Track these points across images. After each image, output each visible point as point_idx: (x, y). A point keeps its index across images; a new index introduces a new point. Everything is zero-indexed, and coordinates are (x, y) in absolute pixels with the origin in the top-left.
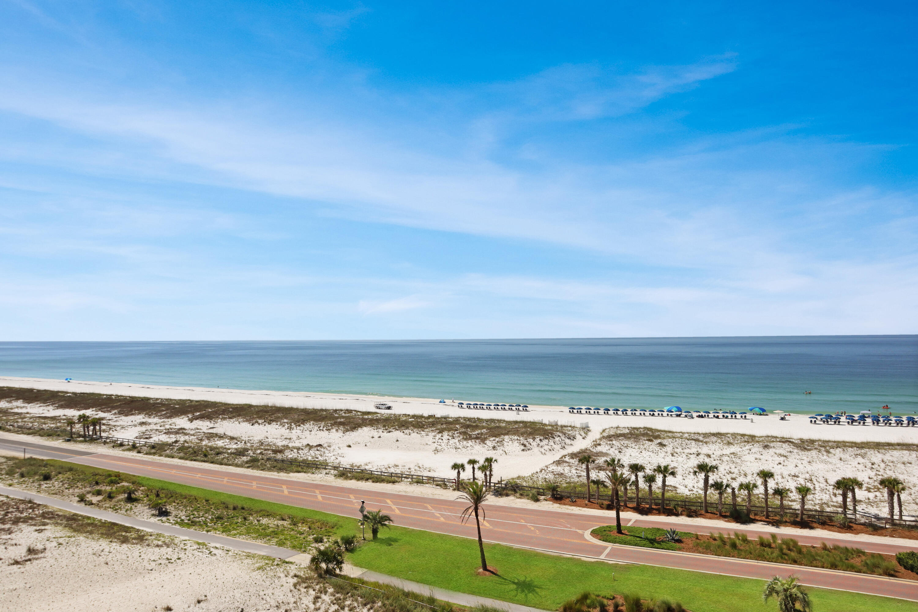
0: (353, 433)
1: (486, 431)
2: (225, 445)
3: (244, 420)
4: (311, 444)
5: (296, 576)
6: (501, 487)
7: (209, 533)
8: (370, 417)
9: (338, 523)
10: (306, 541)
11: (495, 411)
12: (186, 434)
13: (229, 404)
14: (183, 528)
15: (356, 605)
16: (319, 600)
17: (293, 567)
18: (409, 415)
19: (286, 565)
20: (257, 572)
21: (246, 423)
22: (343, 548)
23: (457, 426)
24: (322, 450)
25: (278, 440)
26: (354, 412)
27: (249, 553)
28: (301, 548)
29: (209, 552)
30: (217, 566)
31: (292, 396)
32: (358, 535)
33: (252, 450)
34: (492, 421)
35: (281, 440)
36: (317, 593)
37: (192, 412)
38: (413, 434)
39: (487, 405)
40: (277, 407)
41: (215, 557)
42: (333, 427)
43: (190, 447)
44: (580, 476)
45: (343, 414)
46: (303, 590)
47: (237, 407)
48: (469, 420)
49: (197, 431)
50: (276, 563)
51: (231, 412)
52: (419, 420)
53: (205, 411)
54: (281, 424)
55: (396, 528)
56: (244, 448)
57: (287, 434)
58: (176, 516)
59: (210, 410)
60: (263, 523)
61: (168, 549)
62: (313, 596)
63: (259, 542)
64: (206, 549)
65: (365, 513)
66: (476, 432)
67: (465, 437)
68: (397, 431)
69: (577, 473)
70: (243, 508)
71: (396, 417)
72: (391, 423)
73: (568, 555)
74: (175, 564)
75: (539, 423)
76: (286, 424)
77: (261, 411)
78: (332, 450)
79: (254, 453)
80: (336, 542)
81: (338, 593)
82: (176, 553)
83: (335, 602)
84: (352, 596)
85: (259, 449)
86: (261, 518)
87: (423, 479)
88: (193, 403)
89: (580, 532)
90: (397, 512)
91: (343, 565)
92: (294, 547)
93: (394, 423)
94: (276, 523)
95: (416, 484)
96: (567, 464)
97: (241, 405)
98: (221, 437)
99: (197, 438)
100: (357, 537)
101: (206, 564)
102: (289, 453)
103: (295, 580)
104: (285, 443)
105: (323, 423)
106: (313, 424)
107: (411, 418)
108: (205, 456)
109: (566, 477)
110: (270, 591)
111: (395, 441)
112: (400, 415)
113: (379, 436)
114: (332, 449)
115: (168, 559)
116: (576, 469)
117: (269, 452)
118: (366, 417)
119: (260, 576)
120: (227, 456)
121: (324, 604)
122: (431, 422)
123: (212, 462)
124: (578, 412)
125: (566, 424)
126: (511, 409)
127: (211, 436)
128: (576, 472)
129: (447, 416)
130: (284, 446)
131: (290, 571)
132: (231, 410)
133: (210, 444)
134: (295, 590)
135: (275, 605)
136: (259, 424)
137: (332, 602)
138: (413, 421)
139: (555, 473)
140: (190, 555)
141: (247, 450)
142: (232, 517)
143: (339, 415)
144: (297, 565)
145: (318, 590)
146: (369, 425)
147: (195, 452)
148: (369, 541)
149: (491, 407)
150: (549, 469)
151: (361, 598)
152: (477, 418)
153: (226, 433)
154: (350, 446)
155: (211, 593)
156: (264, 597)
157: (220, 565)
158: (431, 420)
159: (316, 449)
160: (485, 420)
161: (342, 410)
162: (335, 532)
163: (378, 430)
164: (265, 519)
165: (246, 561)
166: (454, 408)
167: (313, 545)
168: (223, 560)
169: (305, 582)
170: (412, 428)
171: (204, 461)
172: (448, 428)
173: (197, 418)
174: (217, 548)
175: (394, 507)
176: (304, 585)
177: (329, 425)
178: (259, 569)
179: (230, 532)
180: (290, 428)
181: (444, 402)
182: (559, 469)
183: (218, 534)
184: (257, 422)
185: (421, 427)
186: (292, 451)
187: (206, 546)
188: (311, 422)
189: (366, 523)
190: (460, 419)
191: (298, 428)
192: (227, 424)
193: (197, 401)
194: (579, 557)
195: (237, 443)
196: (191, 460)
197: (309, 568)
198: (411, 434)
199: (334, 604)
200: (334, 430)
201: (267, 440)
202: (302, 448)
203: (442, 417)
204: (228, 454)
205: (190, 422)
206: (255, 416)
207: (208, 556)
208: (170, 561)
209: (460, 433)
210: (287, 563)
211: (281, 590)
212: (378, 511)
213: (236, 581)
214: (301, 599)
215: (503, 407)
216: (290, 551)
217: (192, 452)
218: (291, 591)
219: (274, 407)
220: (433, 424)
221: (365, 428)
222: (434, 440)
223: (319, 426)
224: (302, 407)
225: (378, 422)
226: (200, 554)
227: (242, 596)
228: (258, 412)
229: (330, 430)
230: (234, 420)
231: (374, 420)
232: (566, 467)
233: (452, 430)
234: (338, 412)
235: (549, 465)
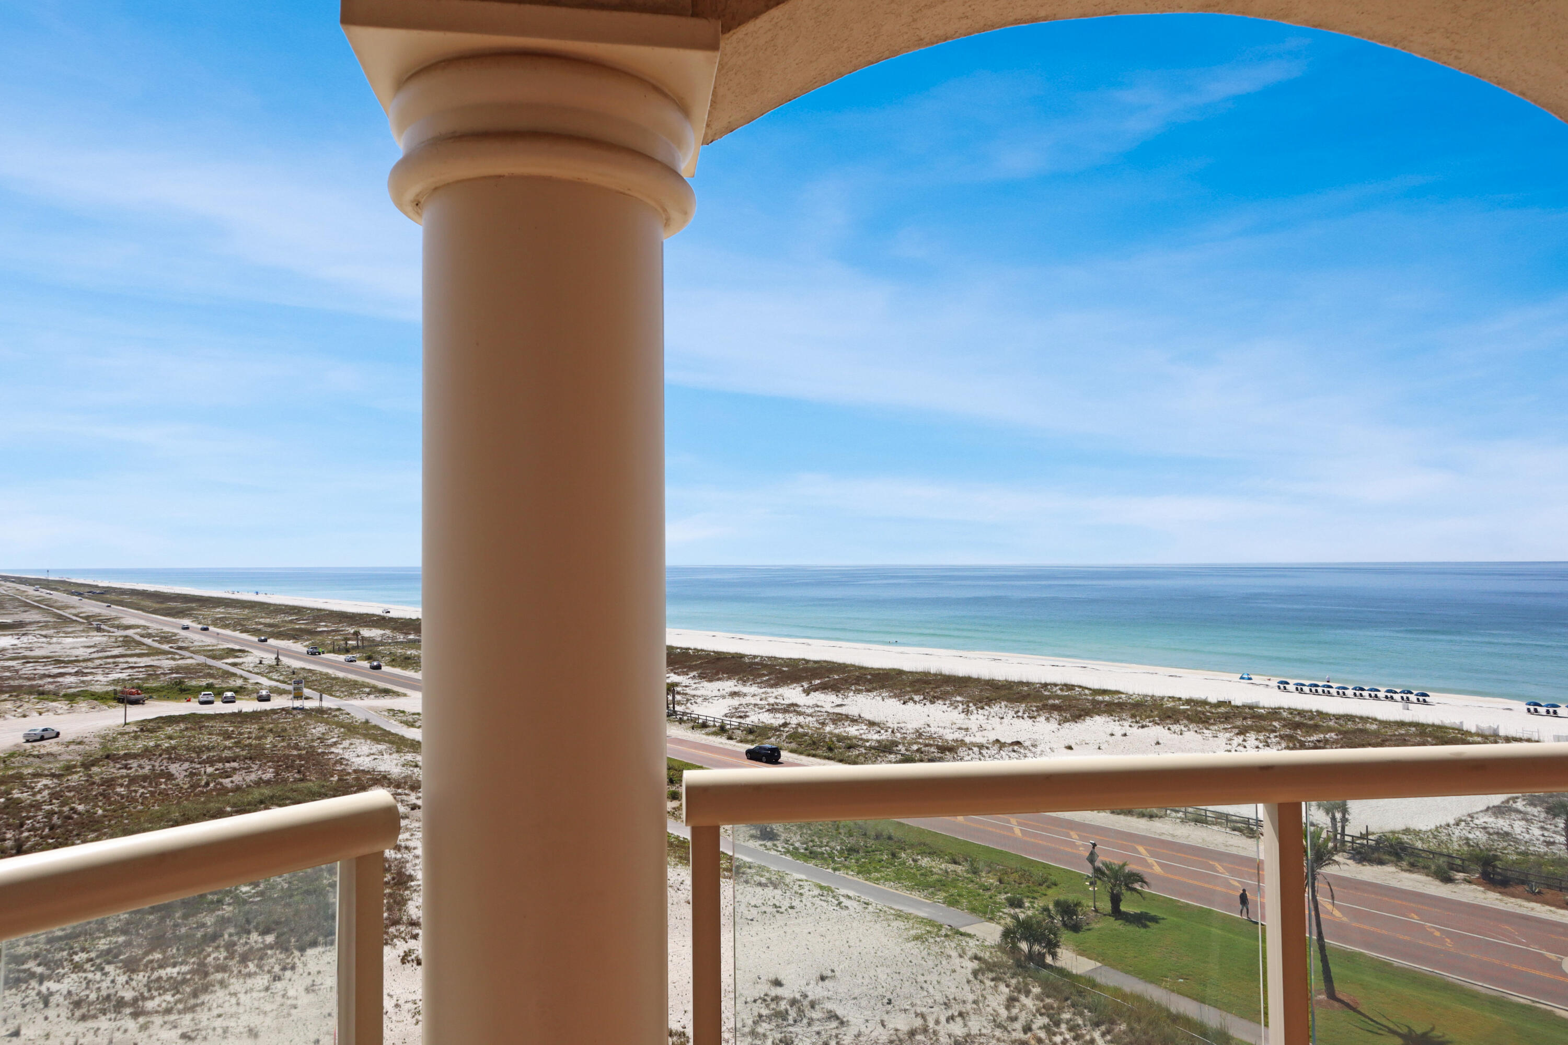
0: (1076, 725)
1: (1335, 737)
2: (861, 734)
3: (891, 694)
4: (1003, 740)
5: (976, 957)
6: (1370, 847)
7: (837, 873)
8: (1107, 698)
9: (1050, 877)
10: (995, 903)
11: (1356, 700)
12: (799, 714)
13: (866, 669)
14: (798, 861)
15: (1080, 1022)
16: (1017, 1004)
17: (972, 943)
18: (1180, 699)
19: (961, 938)
20: (913, 943)
21: (894, 700)
22: (1058, 921)
23: (1276, 724)
24: (1022, 751)
25: (947, 731)
26: (1077, 689)
27: (901, 911)
28: (987, 913)
29: (837, 902)
30: (849, 925)
31: (970, 658)
32: (1084, 902)
33: (904, 744)
34: (1350, 718)
35: (952, 731)
36: (1013, 992)
37: (809, 679)
38: (1188, 733)
39: (1339, 688)
40: (945, 676)
41: (847, 912)
42: (1041, 712)
43: (806, 734)
44: (1553, 843)
45: (1059, 692)
46: (989, 983)
47: (880, 674)
48: (1299, 714)
49: (817, 709)
50: (943, 932)
51: (870, 681)
52: (1199, 709)
53: (828, 677)
54: (951, 704)
55: (1154, 898)
56: (892, 741)
57: (961, 722)
58: (787, 841)
59: (836, 677)
60: (923, 864)
61: (776, 891)
62: (1006, 996)
63: (915, 895)
64: (834, 897)
65: (1098, 864)
66: (1315, 738)
67: (1291, 745)
68: (1158, 727)
69: (1543, 835)
70: (890, 838)
71: (1155, 700)
72: (1145, 711)
73: (1523, 999)
74: (786, 916)
75: (1453, 729)
76: (960, 705)
77: (918, 681)
78: (1039, 753)
79: (907, 750)
80: (1046, 909)
81: (1048, 997)
82: (787, 899)
83: (1043, 1011)
84: (1073, 1005)
85: (915, 743)
86: (919, 857)
87: (1206, 816)
88: (810, 665)
89: (1552, 956)
90: (1157, 869)
91: (1058, 950)
92: (973, 910)
93: (1152, 711)
94: (943, 866)
95: (1193, 824)
96: (1519, 816)
97: (885, 669)
98: (854, 721)
99: (817, 721)
100: (1083, 906)
101: (834, 921)
102: (966, 753)
103: (975, 965)
104: (958, 735)
105: (1024, 705)
106: (1006, 707)
107: (1183, 705)
108: (830, 749)
109: (1516, 841)
110: (934, 978)
111: (1153, 744)
112: (1163, 698)
113: (1123, 732)
114: (1038, 750)
115: (775, 906)
116: (1542, 828)
117: (932, 749)
118: (1100, 698)
119: (917, 950)
120: (864, 751)
121: (1024, 1013)
122: (1222, 713)
123: (841, 761)
124: (1548, 712)
125: (1519, 735)
126: (1392, 697)
127: (838, 719)
128: (1541, 833)
129: (1254, 705)
130: (957, 741)
131: (967, 948)
132: (869, 677)
133: (837, 731)
134: (975, 982)
135: (941, 1002)
136: (915, 702)
137: (1038, 1010)
138: (1187, 709)
139: (1491, 831)
140: (809, 905)
141: (896, 744)
142: (873, 851)
143: (1052, 692)
144: (978, 940)
145: (1014, 986)
146: (1105, 712)
147: (814, 743)
148: (1105, 915)
149: (1346, 692)
150: (1476, 821)
151: (1089, 1012)
152: (1317, 711)
153: (862, 715)
154: (1070, 748)
155: (841, 967)
156: (925, 985)
157: (854, 925)
158: (1222, 710)
159: (1011, 748)
160: (1334, 715)
161: (1056, 685)
162: (1044, 892)
163: (1121, 723)
164: (926, 859)
165: (895, 924)
166: (1269, 690)
167: (1005, 910)
168: (859, 918)
169: (992, 971)
170: (1185, 722)
171: (829, 758)
172: (1256, 726)
173: (816, 689)
174: (849, 897)
175: (1151, 860)
176: (991, 975)
177: (1034, 709)
178: (917, 938)
179: (870, 874)
180: (967, 712)
181: (1250, 679)
182: (1502, 824)
183: (851, 876)
184: (912, 699)
185: (1203, 722)
186: (969, 749)
187: (833, 892)
188: (1003, 703)
189: (1099, 882)
190: (1282, 711)
191: (980, 711)
192: (864, 699)
193: (815, 662)
194: (1549, 1008)
195: (879, 732)
196: (809, 755)
197: (999, 947)
198: (1184, 733)
199: (1041, 1015)
200: (1042, 719)
201: (928, 729)
202: (987, 745)
203: (1244, 706)
204: (866, 748)
205: (805, 695)
206: (908, 689)
207: (835, 908)
208: (779, 909)
209: (1281, 737)
210: (962, 934)
211: (952, 977)
212: (1121, 863)
213: (879, 953)
214: (985, 998)
215: (1373, 694)
216: (967, 916)
217: (810, 742)
218: (968, 982)
219: (939, 675)
220: (1226, 718)
221: (1097, 718)
222: (1229, 747)
223: (1016, 710)
224: (987, 678)
225: (1122, 709)
226: (824, 904)
227: (889, 979)
228: (912, 684)
229: (1035, 718)
230: (875, 694)
231: (1114, 704)
232: (1517, 822)
233: (1266, 730)
234: (1049, 687)
235: (1477, 813)
